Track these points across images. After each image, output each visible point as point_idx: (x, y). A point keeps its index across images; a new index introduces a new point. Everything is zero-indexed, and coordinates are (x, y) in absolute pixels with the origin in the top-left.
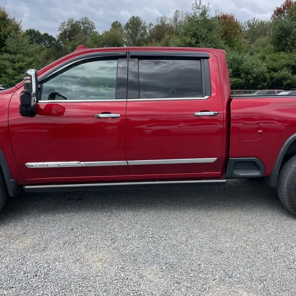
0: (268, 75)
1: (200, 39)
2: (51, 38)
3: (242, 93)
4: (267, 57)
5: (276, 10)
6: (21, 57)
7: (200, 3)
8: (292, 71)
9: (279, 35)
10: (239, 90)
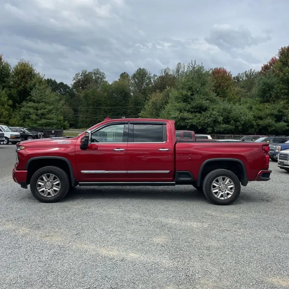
0: (254, 123)
1: (195, 92)
2: (65, 87)
3: (232, 138)
4: (253, 107)
5: (263, 67)
6: (43, 105)
7: (195, 63)
8: (276, 119)
9: (264, 89)
10: (230, 135)
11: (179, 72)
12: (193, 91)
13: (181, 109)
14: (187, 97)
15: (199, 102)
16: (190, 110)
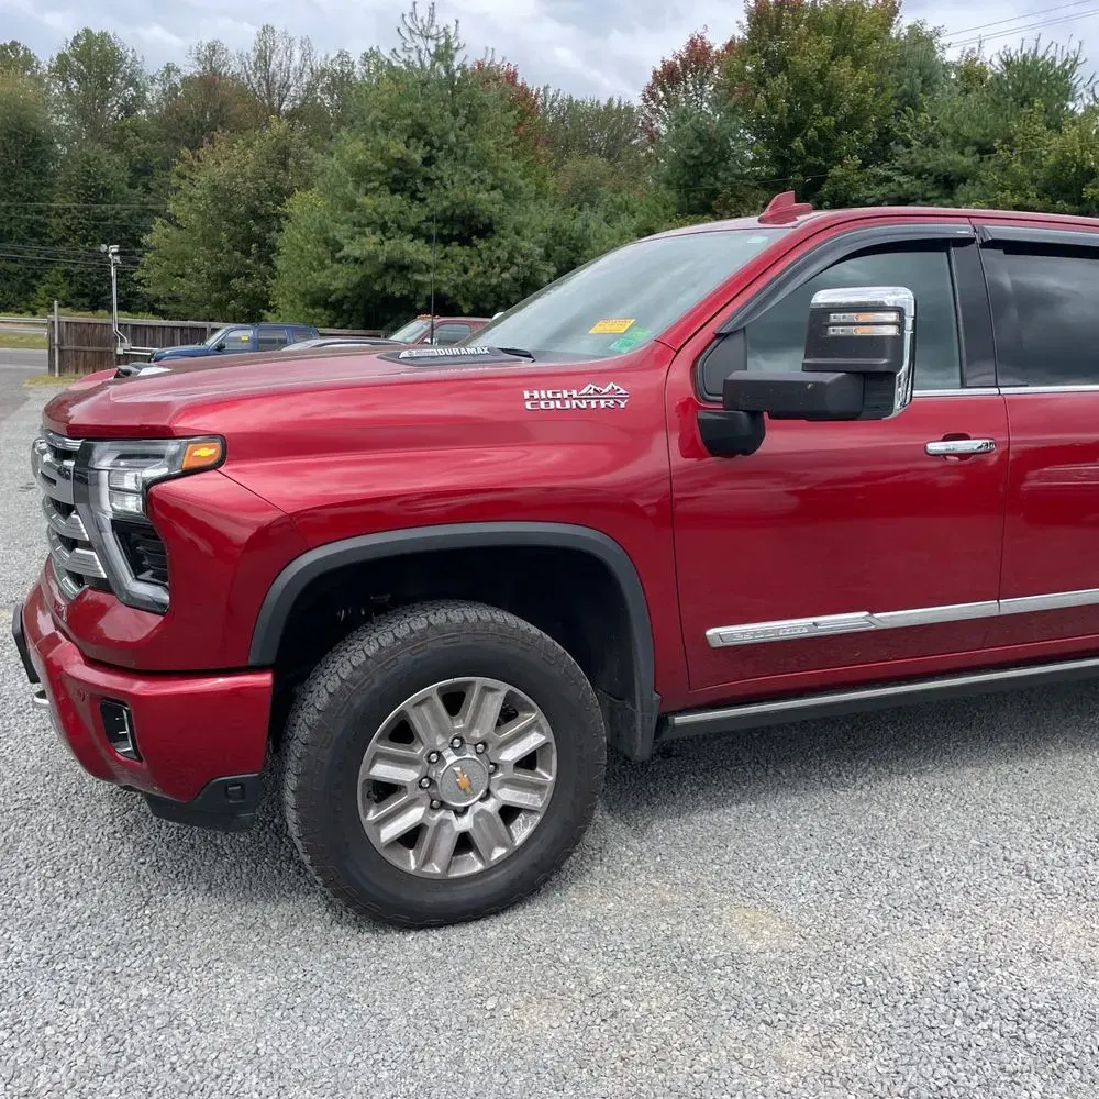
1: (440, 149)
11: (267, 64)
12: (429, 144)
13: (386, 223)
14: (407, 172)
15: (462, 197)
16: (423, 227)
